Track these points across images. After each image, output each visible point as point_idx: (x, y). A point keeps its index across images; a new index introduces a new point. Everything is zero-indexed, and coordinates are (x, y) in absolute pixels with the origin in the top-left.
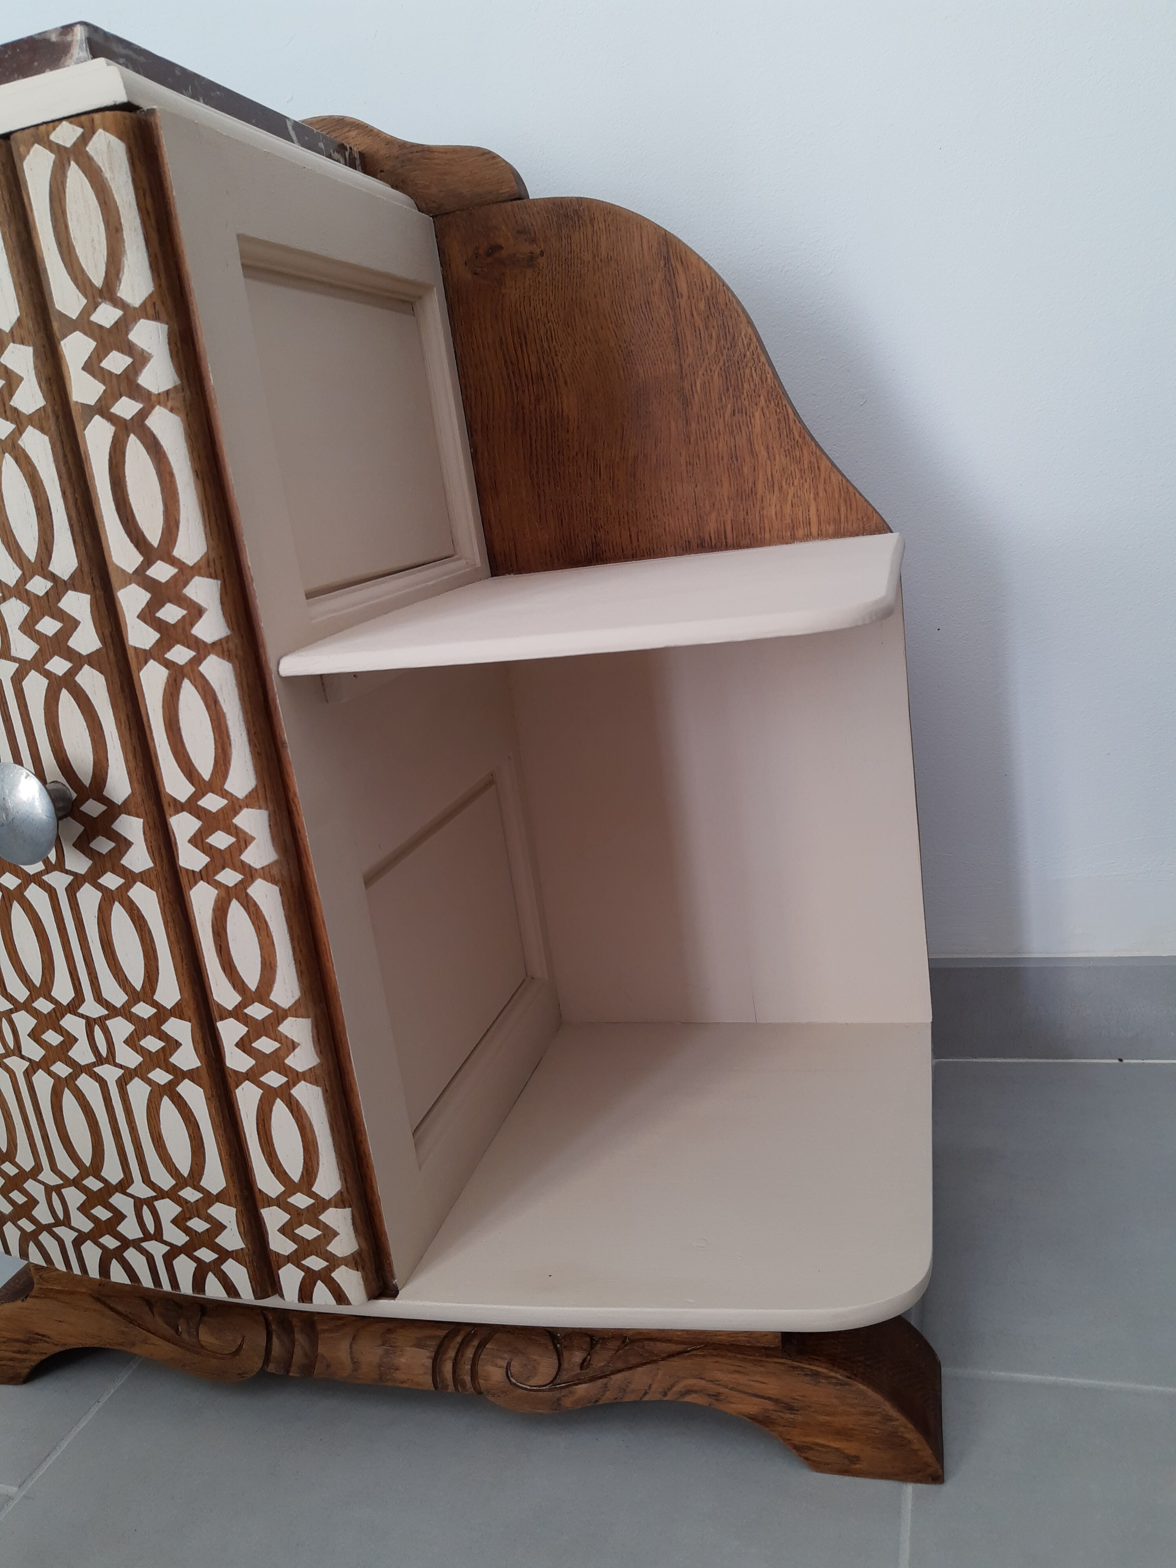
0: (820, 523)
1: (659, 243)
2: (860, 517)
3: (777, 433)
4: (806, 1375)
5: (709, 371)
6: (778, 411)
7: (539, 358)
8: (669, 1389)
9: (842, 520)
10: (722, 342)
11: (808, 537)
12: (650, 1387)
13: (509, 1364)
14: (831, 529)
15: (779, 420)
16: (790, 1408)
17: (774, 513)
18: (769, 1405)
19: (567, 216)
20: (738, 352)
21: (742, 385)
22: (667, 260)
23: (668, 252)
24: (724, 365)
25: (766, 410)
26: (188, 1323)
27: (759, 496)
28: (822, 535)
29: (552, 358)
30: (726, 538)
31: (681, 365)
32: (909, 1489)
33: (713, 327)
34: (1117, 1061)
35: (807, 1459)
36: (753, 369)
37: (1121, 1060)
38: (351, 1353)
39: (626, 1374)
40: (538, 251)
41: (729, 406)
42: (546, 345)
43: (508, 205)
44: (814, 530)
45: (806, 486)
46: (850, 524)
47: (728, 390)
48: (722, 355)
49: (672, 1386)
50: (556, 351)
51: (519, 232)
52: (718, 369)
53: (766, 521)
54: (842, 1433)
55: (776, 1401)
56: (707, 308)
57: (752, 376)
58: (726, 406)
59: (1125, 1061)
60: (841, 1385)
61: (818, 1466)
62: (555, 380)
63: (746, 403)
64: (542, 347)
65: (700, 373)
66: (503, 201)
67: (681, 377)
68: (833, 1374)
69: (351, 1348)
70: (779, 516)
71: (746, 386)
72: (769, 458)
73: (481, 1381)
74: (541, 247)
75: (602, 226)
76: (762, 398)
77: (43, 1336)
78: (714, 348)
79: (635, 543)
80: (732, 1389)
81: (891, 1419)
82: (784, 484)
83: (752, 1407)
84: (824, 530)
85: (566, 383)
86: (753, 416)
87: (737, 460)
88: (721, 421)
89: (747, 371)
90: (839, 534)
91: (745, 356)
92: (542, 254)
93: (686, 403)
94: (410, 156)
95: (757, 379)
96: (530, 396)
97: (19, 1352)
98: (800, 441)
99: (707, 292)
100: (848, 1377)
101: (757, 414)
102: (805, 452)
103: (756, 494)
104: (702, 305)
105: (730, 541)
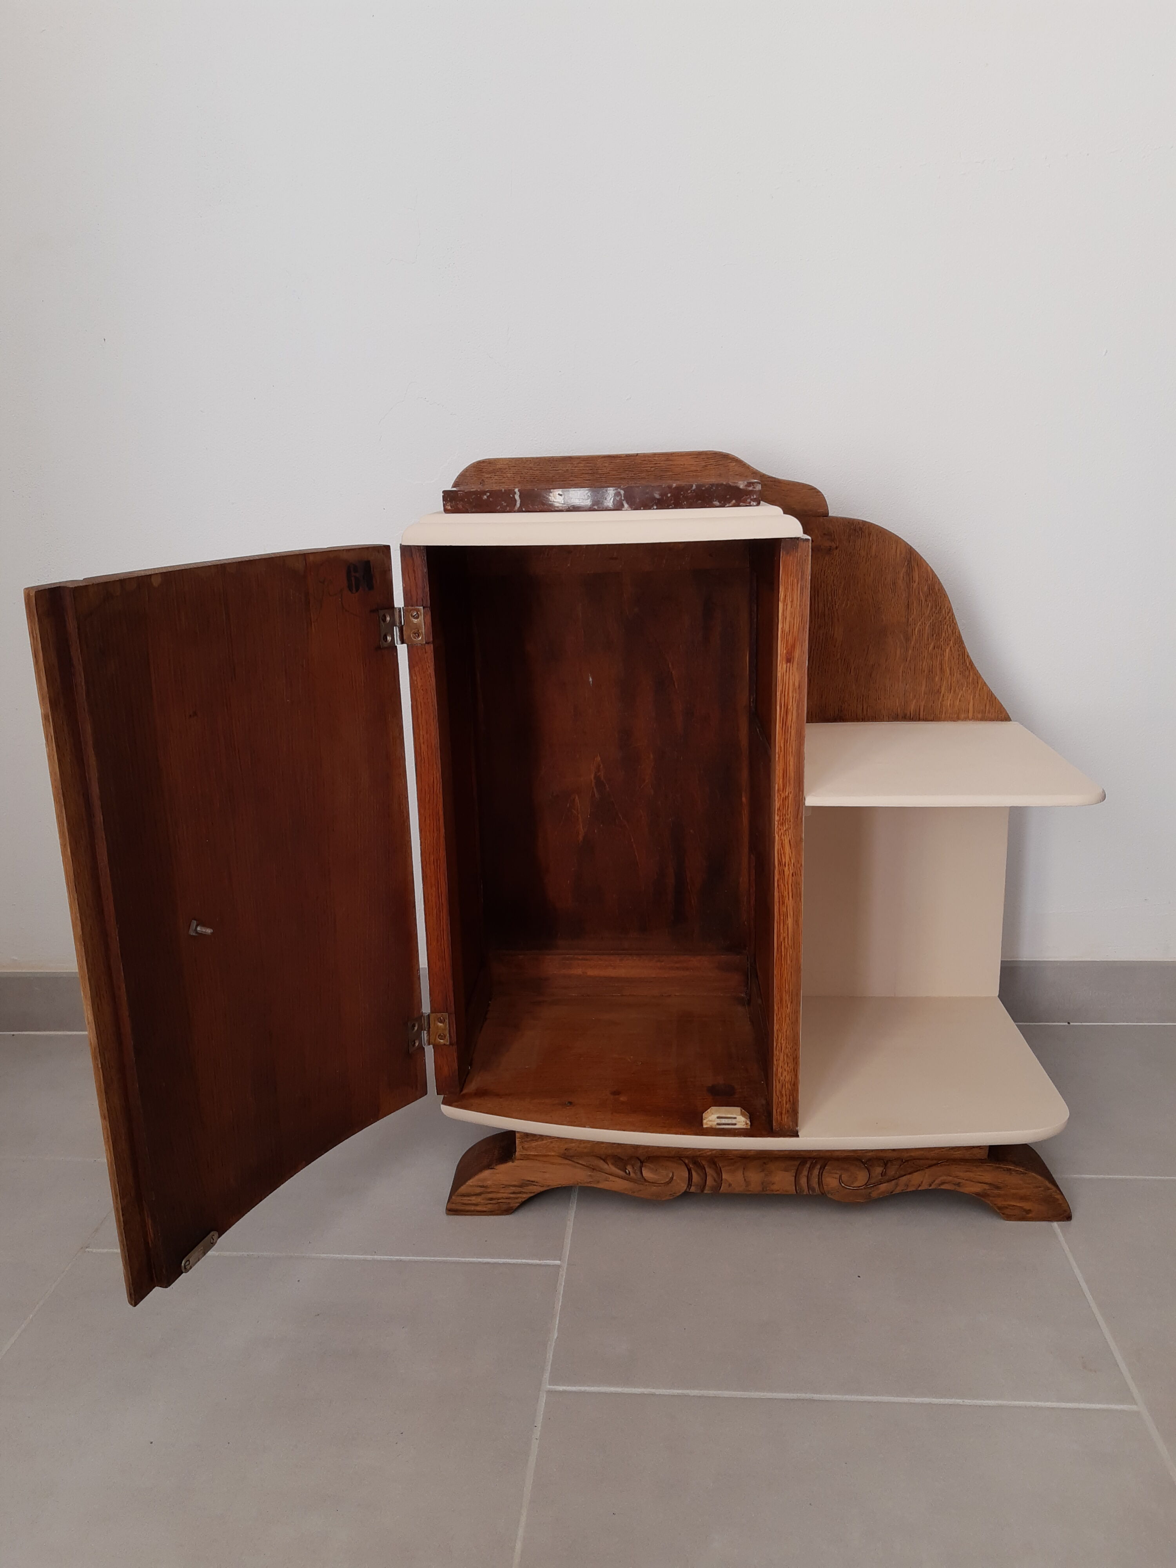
0: (974, 712)
1: (906, 552)
2: (996, 711)
3: (957, 662)
4: (1004, 1170)
5: (924, 624)
6: (959, 649)
7: (824, 605)
8: (932, 1183)
9: (987, 712)
10: (934, 609)
11: (966, 719)
12: (922, 1182)
13: (840, 1176)
14: (980, 716)
15: (959, 655)
16: (998, 1188)
17: (949, 704)
18: (986, 1187)
19: (855, 530)
20: (942, 616)
21: (942, 634)
22: (909, 562)
23: (911, 558)
24: (933, 621)
25: (952, 649)
26: (634, 1168)
27: (942, 694)
28: (975, 719)
29: (832, 605)
30: (919, 715)
31: (908, 619)
32: (1055, 1224)
33: (930, 601)
34: (1067, 1024)
35: (1003, 1214)
36: (949, 626)
37: (1069, 1023)
38: (744, 1177)
39: (908, 1176)
40: (835, 546)
41: (932, 644)
42: (830, 598)
43: (821, 519)
44: (970, 715)
45: (969, 691)
46: (990, 714)
47: (933, 635)
48: (933, 616)
49: (934, 1181)
50: (835, 602)
51: (824, 534)
52: (929, 623)
53: (944, 708)
54: (1024, 1198)
55: (990, 1184)
56: (928, 591)
57: (947, 630)
58: (931, 644)
59: (1071, 1024)
60: (1023, 1173)
61: (1009, 1217)
62: (832, 618)
63: (942, 643)
64: (827, 599)
65: (919, 624)
66: (819, 516)
67: (907, 625)
68: (1018, 1169)
69: (743, 1174)
70: (952, 706)
71: (944, 634)
72: (951, 674)
73: (825, 1187)
74: (836, 545)
75: (875, 538)
76: (951, 642)
77: (532, 1181)
78: (928, 612)
79: (865, 713)
80: (966, 1180)
81: (1049, 1189)
82: (957, 689)
83: (977, 1188)
84: (976, 716)
85: (838, 620)
86: (945, 651)
87: (932, 673)
88: (926, 651)
89: (946, 626)
90: (983, 719)
91: (945, 618)
92: (837, 548)
93: (908, 639)
94: (766, 483)
95: (950, 631)
96: (815, 624)
97: (514, 1193)
98: (970, 667)
99: (929, 582)
100: (1026, 1170)
101: (947, 650)
102: (971, 674)
103: (940, 693)
104: (926, 588)
105: (921, 716)
